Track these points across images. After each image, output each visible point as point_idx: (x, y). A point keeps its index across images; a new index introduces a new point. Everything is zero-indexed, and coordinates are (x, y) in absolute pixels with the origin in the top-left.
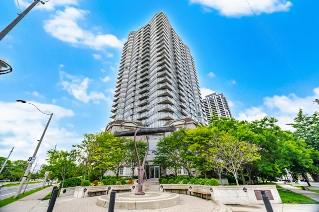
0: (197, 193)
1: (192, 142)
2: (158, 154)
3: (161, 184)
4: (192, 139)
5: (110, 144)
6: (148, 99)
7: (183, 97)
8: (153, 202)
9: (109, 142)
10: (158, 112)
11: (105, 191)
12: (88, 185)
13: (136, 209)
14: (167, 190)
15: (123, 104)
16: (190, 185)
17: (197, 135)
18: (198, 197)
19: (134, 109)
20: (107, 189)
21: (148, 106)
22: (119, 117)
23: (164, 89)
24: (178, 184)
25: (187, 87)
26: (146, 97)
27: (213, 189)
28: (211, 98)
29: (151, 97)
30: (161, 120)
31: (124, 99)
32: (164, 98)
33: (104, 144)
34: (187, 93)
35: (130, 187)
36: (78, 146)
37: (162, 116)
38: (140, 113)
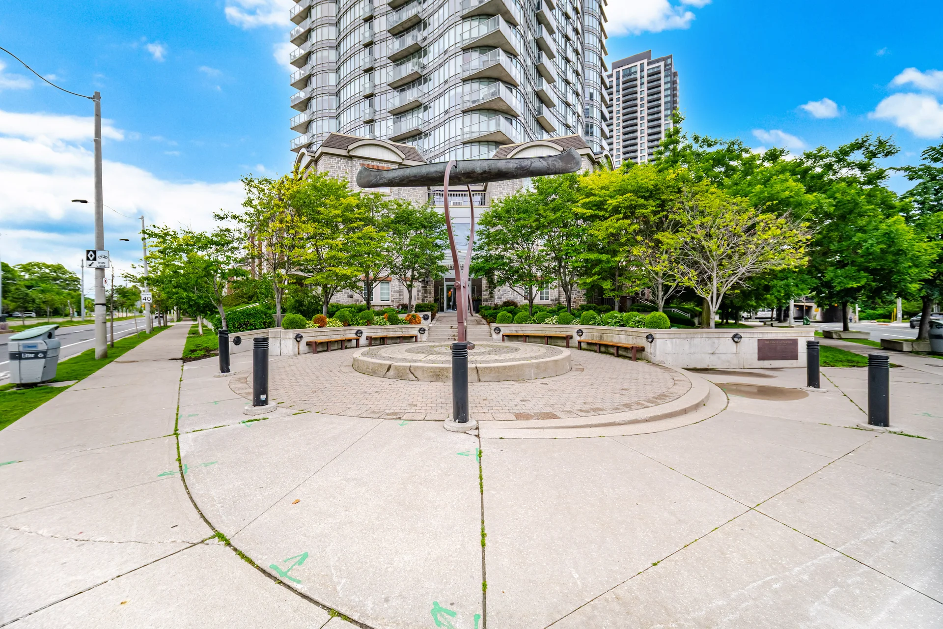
0: (600, 345)
1: (601, 213)
2: (481, 248)
3: (494, 325)
4: (600, 206)
5: (338, 212)
6: (424, 61)
7: (551, 56)
8: (523, 365)
9: (335, 208)
10: (464, 112)
11: (350, 340)
12: (304, 326)
13: (479, 381)
14: (511, 337)
15: (332, 79)
16: (580, 327)
17: (622, 191)
18: (600, 352)
19: (376, 100)
20: (355, 336)
21: (425, 88)
22: (324, 128)
23: (489, 16)
24: (542, 325)
25: (567, 17)
26: (417, 51)
27: (656, 336)
28: (628, 72)
29: (434, 51)
30: (471, 142)
31: (332, 55)
32: (485, 57)
33: (319, 213)
34: (562, 41)
35: (413, 330)
36: (235, 217)
37: (475, 128)
38: (399, 113)
